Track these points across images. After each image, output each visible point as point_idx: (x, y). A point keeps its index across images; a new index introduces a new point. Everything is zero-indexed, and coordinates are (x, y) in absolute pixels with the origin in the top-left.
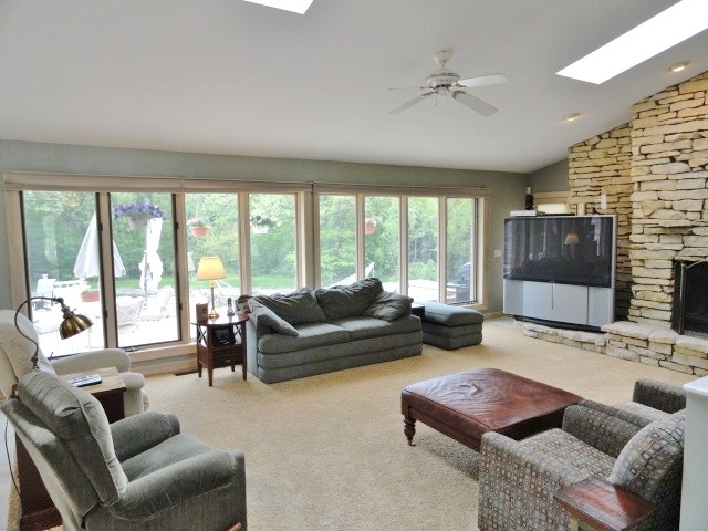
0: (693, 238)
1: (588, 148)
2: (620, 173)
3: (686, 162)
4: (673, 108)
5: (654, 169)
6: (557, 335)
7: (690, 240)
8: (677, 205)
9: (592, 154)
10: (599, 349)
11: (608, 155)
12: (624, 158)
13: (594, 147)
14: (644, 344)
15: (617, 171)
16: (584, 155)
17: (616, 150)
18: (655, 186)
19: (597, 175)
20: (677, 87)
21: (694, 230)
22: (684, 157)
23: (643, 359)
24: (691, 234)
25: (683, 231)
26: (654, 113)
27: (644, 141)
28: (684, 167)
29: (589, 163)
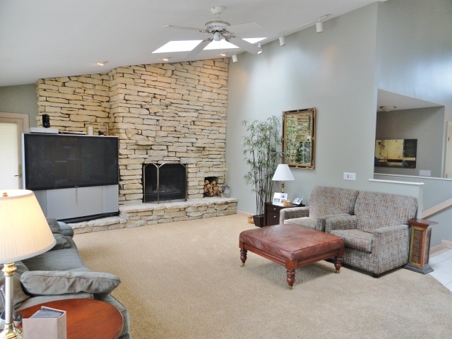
0: (151, 151)
1: (60, 84)
2: (85, 107)
3: (148, 109)
4: (143, 77)
5: (132, 110)
6: (88, 226)
7: (150, 152)
8: (144, 133)
9: (62, 89)
10: (122, 226)
11: (74, 93)
12: (87, 98)
13: (64, 85)
14: (150, 213)
15: (83, 105)
16: (56, 88)
17: (82, 91)
18: (133, 120)
19: (67, 106)
20: (144, 66)
21: (153, 147)
22: (148, 106)
23: (149, 223)
24: (151, 149)
25: (148, 148)
26: (133, 76)
27: (126, 92)
28: (147, 112)
29: (60, 95)
